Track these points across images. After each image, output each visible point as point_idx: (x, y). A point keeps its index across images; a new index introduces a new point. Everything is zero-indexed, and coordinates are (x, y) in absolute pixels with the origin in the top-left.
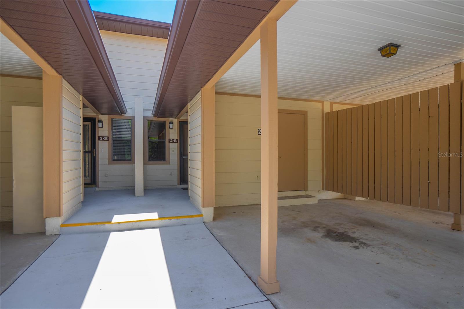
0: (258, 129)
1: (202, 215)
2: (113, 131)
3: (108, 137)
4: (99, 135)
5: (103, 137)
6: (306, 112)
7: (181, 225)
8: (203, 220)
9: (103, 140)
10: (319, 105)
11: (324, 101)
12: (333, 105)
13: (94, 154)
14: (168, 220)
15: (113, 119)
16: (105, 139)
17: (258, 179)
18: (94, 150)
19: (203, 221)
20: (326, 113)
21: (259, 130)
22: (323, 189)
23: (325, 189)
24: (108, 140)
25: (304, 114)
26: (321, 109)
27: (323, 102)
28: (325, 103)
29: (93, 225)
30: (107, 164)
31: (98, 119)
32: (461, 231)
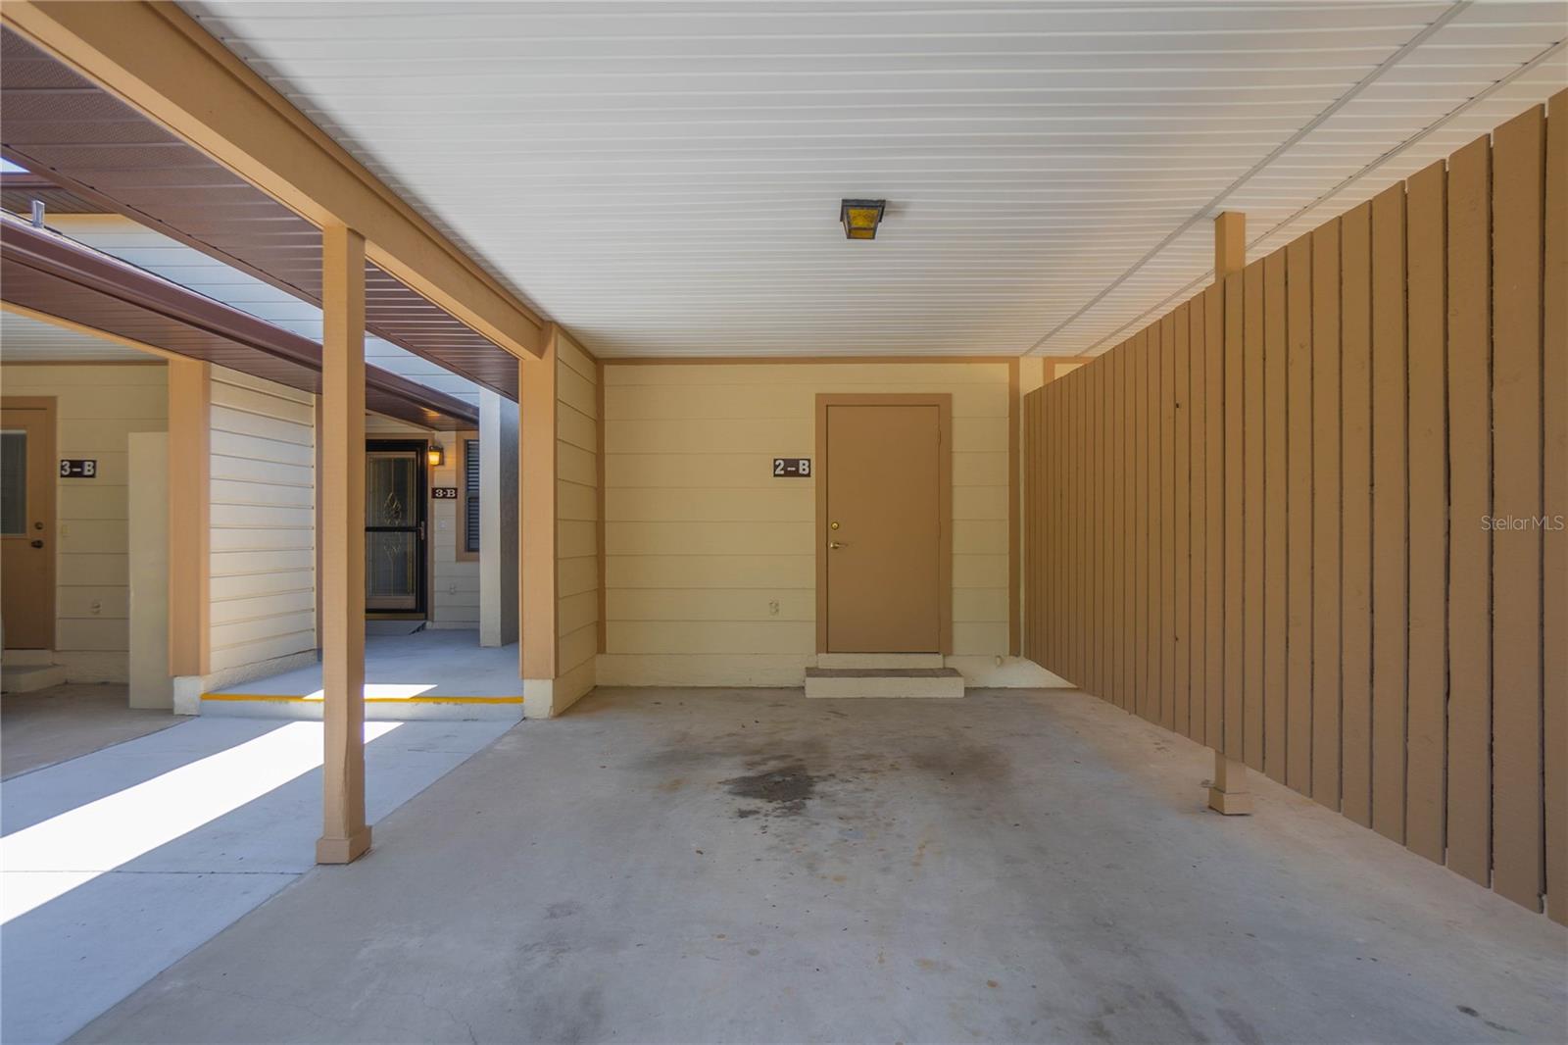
0: (775, 460)
1: (520, 700)
2: (469, 473)
3: (456, 489)
4: (436, 485)
5: (444, 490)
6: (948, 397)
7: (465, 720)
8: (523, 711)
9: (444, 497)
10: (1002, 371)
11: (1018, 358)
12: (1054, 367)
13: (423, 534)
14: (432, 703)
15: (468, 441)
16: (449, 495)
17: (774, 610)
18: (423, 523)
19: (523, 714)
20: (1027, 396)
21: (777, 463)
22: (1015, 651)
23: (1022, 653)
24: (456, 497)
25: (939, 406)
26: (1007, 386)
27: (1013, 362)
28: (1023, 363)
29: (264, 702)
30: (454, 559)
31: (434, 442)
32: (1223, 814)
